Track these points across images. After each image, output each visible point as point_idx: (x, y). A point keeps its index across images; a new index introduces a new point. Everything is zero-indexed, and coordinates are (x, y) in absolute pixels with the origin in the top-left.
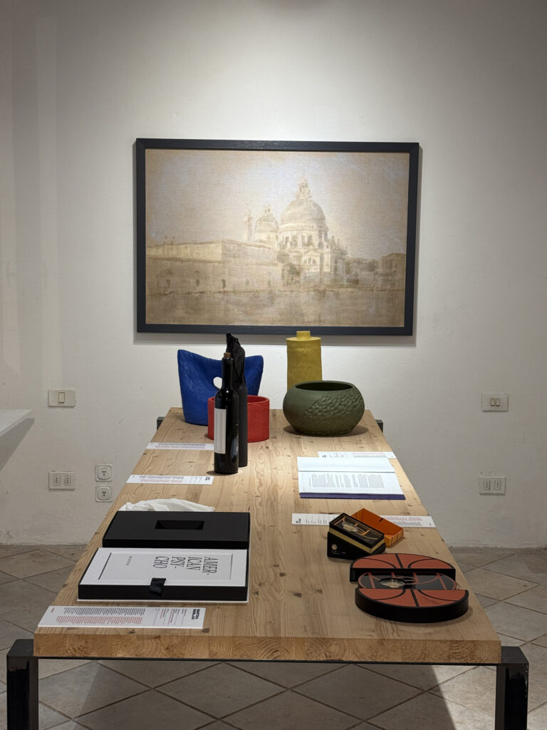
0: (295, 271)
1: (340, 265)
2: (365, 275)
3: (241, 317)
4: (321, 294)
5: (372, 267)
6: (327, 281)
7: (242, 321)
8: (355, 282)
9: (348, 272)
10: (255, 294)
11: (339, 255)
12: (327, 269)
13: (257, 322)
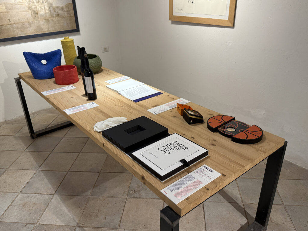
0: (36, 13)
1: (52, 9)
2: (60, 12)
3: (20, 33)
4: (47, 20)
5: (62, 9)
6: (48, 15)
7: (21, 34)
8: (58, 15)
9: (55, 11)
10: (23, 23)
11: (50, 5)
12: (47, 11)
13: (26, 34)
